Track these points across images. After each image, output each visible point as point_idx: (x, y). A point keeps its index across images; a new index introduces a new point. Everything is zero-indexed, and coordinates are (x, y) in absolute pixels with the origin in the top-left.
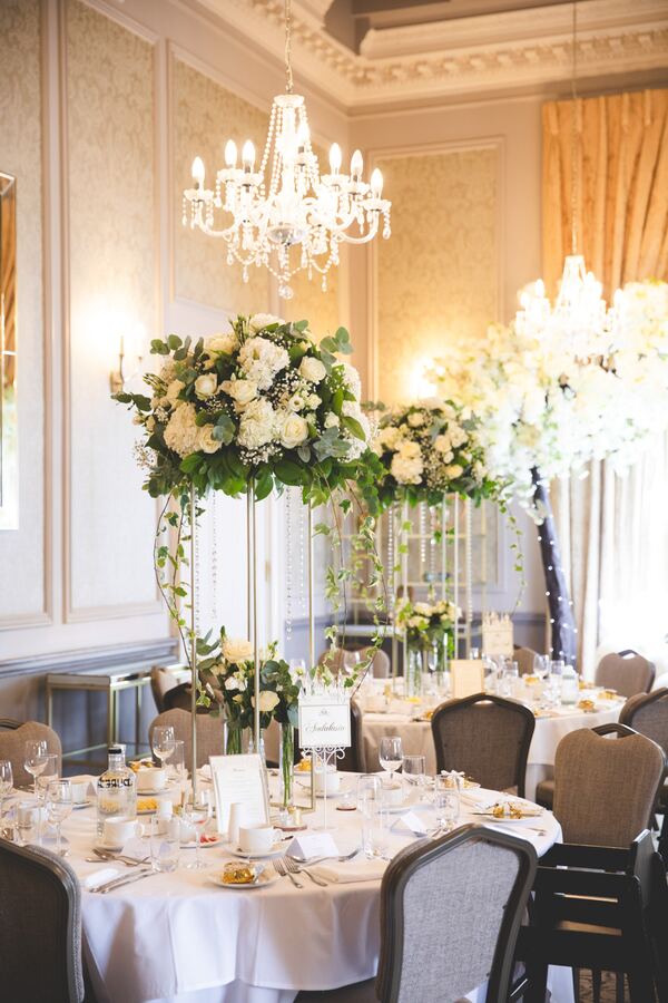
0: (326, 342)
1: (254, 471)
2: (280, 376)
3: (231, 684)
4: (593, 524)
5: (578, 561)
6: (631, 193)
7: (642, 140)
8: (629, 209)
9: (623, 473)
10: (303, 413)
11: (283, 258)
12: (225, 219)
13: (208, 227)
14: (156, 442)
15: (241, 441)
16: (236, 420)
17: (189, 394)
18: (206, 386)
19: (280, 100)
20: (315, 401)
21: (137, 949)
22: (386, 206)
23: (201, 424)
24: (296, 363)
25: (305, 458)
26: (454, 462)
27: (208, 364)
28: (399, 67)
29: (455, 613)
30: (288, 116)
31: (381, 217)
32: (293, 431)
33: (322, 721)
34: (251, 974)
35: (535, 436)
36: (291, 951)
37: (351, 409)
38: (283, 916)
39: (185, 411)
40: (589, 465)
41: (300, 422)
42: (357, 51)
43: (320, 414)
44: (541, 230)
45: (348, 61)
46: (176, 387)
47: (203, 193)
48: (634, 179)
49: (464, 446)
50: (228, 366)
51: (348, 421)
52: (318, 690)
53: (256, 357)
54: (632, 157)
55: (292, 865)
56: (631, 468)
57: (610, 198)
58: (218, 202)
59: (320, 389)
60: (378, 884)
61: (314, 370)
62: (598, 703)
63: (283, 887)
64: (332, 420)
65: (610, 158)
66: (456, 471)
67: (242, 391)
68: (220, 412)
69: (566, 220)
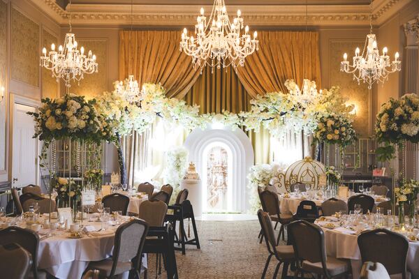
0: (90, 101)
1: (71, 134)
2: (78, 110)
3: (62, 189)
4: (132, 149)
5: (128, 159)
6: (144, 58)
7: (147, 44)
8: (143, 62)
9: (141, 134)
10: (84, 120)
11: (68, 76)
12: (51, 65)
13: (47, 66)
14: (43, 126)
15: (69, 126)
16: (67, 121)
17: (53, 114)
18: (58, 112)
19: (68, 35)
20: (88, 117)
21: (50, 254)
22: (97, 65)
23: (57, 122)
24: (82, 107)
25: (85, 131)
26: (104, 131)
27: (58, 106)
28: (77, 15)
29: (103, 172)
30: (70, 39)
31: (95, 67)
32: (82, 124)
33: (88, 198)
34: (79, 258)
35: (118, 124)
36: (89, 253)
37: (96, 119)
38: (87, 244)
39: (52, 118)
40: (132, 132)
41: (84, 122)
42: (65, 9)
43: (89, 120)
44: (119, 66)
45: (62, 12)
46: (48, 112)
47: (45, 57)
48: (145, 54)
49: (106, 127)
50: (64, 107)
51: (95, 122)
52: (87, 190)
53: (72, 105)
54: (144, 48)
55: (86, 233)
56: (143, 133)
57: (138, 59)
58: (49, 60)
59: (88, 114)
60: (114, 235)
61: (87, 109)
62: (142, 196)
63: (86, 237)
64: (92, 122)
65: (138, 48)
66: (105, 134)
67: (69, 114)
68: (63, 119)
69: (126, 63)
